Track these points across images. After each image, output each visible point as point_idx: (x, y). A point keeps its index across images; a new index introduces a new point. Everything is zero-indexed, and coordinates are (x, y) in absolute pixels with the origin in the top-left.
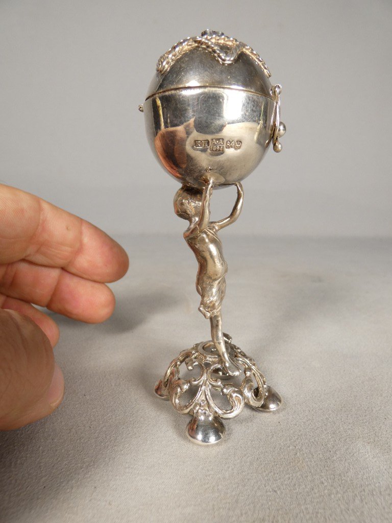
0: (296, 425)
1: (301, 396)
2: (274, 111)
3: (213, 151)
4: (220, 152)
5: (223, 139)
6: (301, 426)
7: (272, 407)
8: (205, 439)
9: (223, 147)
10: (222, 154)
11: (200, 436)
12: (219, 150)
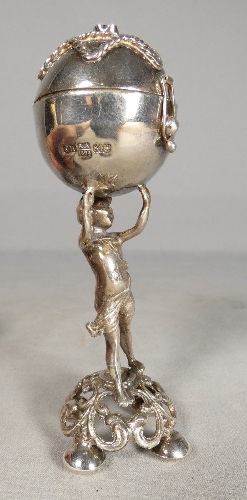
0: (213, 481)
1: (220, 447)
2: (159, 107)
3: (82, 156)
4: (88, 156)
5: (88, 143)
6: (219, 483)
7: (178, 454)
8: (85, 467)
9: (91, 151)
10: (91, 158)
11: (78, 463)
12: (88, 155)
